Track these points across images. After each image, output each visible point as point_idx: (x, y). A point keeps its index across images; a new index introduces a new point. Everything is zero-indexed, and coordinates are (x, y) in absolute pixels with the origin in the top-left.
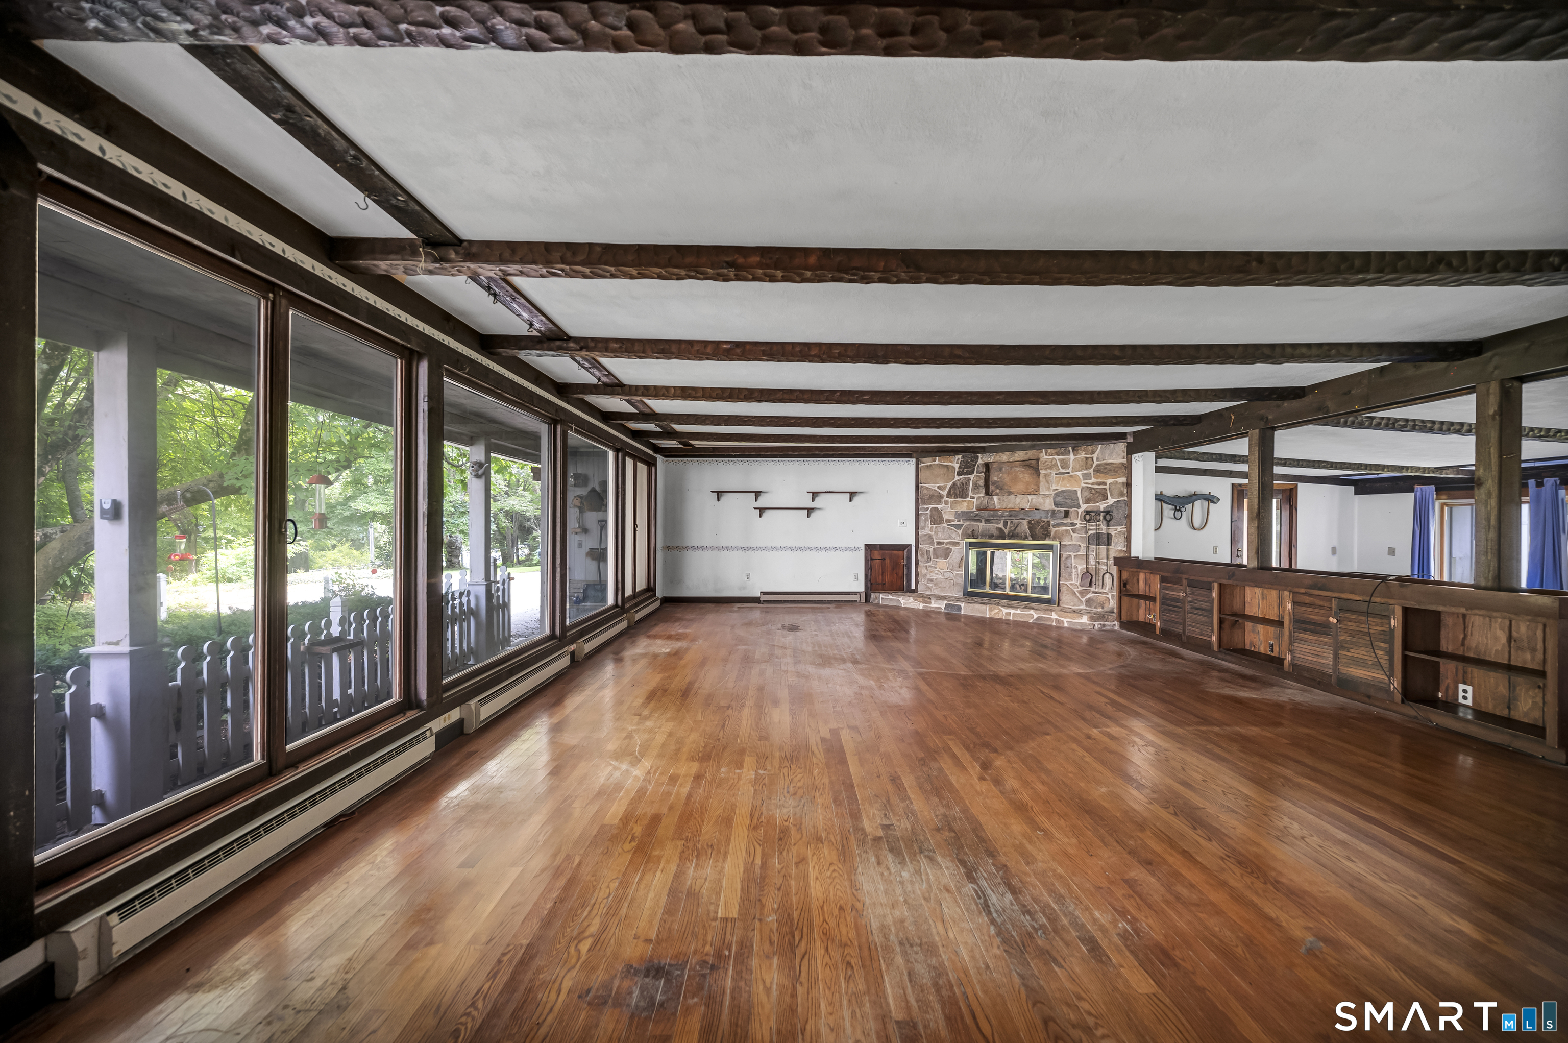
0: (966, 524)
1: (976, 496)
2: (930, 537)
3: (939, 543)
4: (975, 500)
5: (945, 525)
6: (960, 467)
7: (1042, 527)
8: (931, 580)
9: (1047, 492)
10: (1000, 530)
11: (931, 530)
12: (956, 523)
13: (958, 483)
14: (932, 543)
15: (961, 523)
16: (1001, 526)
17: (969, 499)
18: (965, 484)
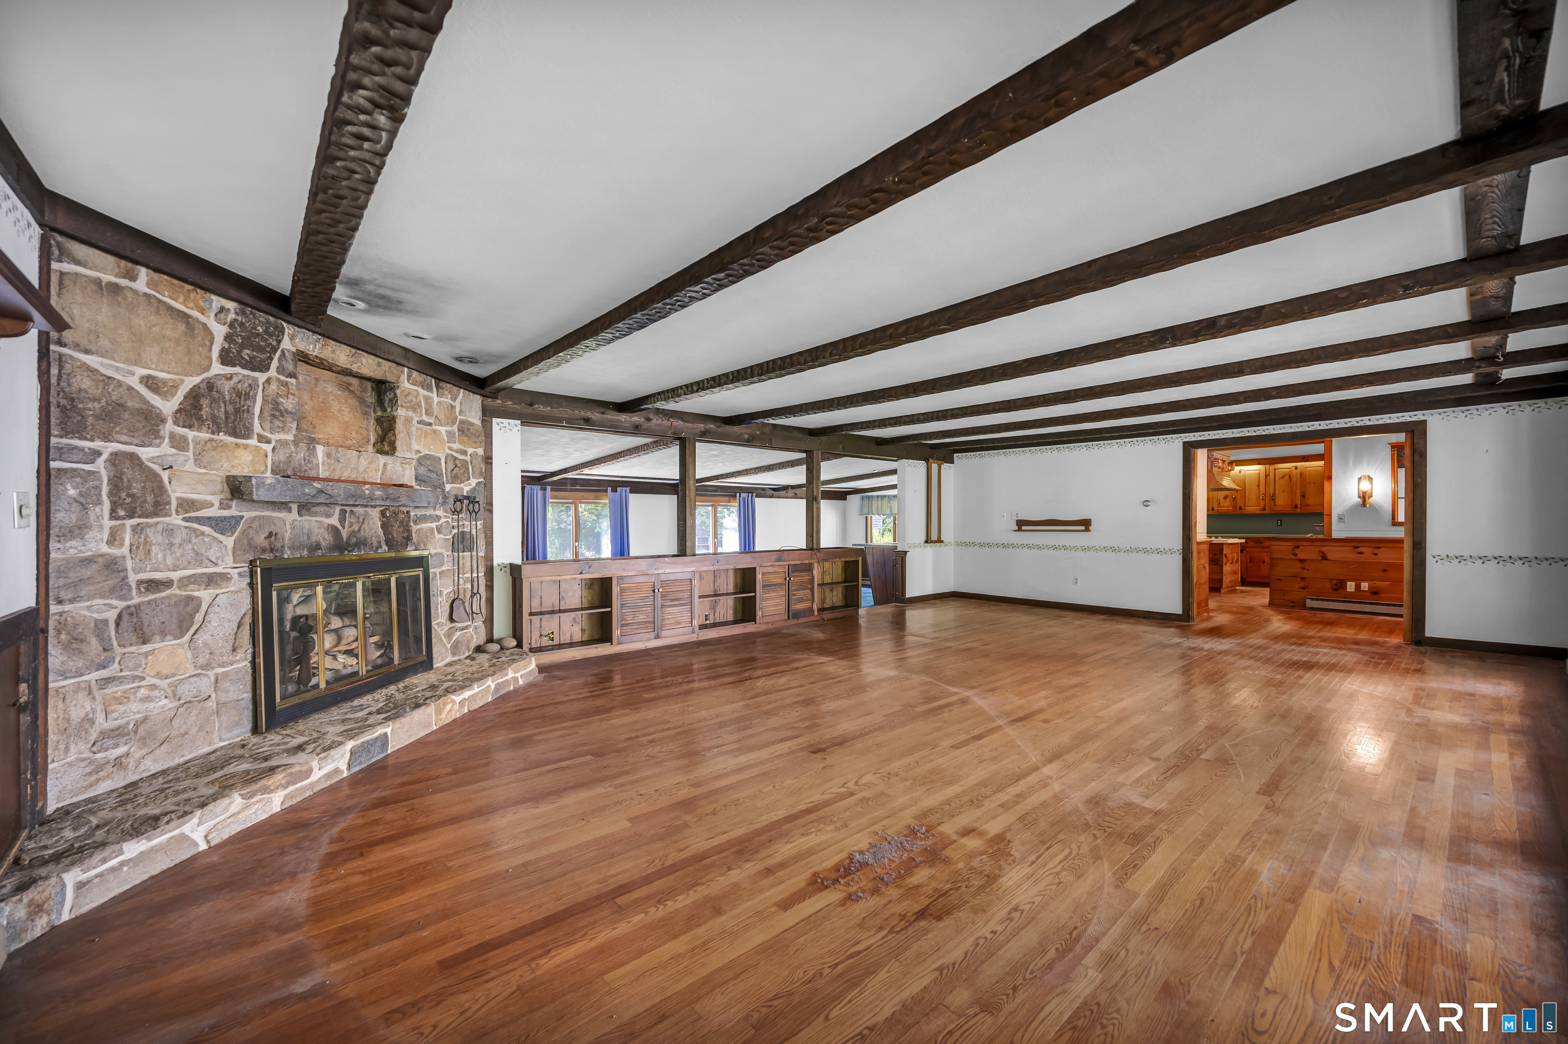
0: (247, 515)
1: (275, 437)
2: (112, 565)
3: (153, 585)
4: (268, 448)
5: (176, 520)
6: (228, 338)
7: (401, 522)
8: (116, 734)
9: (408, 455)
10: (335, 531)
11: (114, 538)
12: (214, 512)
13: (227, 386)
14: (121, 589)
15: (233, 512)
16: (334, 521)
17: (253, 442)
18: (244, 395)
